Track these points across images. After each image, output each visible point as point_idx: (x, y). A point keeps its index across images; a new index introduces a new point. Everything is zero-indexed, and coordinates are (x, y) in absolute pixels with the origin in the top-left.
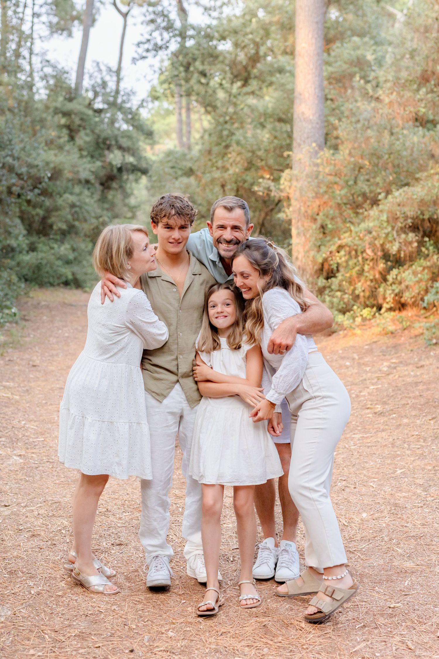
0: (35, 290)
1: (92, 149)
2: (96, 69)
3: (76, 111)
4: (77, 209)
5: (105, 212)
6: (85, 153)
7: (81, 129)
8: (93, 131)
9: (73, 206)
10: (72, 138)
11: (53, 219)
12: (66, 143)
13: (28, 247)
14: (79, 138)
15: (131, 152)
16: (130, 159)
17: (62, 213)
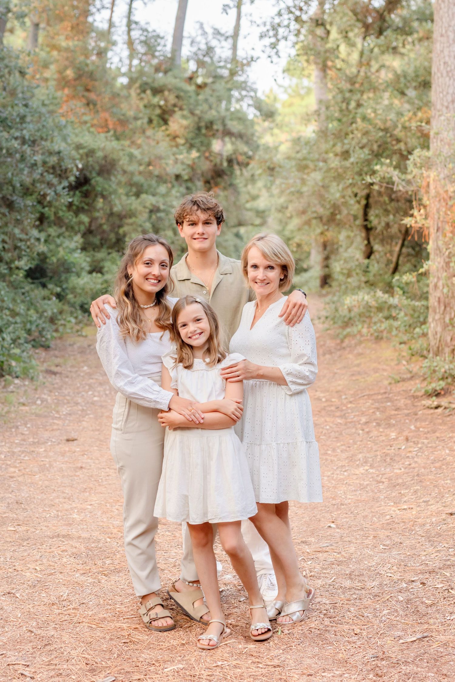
1: (191, 135)
2: (200, 32)
3: (170, 87)
4: (162, 215)
6: (181, 141)
7: (176, 109)
8: (192, 113)
9: (154, 210)
10: (166, 122)
11: (126, 229)
12: (146, 126)
13: (90, 266)
14: (174, 122)
15: (245, 139)
16: (244, 148)
17: (137, 220)
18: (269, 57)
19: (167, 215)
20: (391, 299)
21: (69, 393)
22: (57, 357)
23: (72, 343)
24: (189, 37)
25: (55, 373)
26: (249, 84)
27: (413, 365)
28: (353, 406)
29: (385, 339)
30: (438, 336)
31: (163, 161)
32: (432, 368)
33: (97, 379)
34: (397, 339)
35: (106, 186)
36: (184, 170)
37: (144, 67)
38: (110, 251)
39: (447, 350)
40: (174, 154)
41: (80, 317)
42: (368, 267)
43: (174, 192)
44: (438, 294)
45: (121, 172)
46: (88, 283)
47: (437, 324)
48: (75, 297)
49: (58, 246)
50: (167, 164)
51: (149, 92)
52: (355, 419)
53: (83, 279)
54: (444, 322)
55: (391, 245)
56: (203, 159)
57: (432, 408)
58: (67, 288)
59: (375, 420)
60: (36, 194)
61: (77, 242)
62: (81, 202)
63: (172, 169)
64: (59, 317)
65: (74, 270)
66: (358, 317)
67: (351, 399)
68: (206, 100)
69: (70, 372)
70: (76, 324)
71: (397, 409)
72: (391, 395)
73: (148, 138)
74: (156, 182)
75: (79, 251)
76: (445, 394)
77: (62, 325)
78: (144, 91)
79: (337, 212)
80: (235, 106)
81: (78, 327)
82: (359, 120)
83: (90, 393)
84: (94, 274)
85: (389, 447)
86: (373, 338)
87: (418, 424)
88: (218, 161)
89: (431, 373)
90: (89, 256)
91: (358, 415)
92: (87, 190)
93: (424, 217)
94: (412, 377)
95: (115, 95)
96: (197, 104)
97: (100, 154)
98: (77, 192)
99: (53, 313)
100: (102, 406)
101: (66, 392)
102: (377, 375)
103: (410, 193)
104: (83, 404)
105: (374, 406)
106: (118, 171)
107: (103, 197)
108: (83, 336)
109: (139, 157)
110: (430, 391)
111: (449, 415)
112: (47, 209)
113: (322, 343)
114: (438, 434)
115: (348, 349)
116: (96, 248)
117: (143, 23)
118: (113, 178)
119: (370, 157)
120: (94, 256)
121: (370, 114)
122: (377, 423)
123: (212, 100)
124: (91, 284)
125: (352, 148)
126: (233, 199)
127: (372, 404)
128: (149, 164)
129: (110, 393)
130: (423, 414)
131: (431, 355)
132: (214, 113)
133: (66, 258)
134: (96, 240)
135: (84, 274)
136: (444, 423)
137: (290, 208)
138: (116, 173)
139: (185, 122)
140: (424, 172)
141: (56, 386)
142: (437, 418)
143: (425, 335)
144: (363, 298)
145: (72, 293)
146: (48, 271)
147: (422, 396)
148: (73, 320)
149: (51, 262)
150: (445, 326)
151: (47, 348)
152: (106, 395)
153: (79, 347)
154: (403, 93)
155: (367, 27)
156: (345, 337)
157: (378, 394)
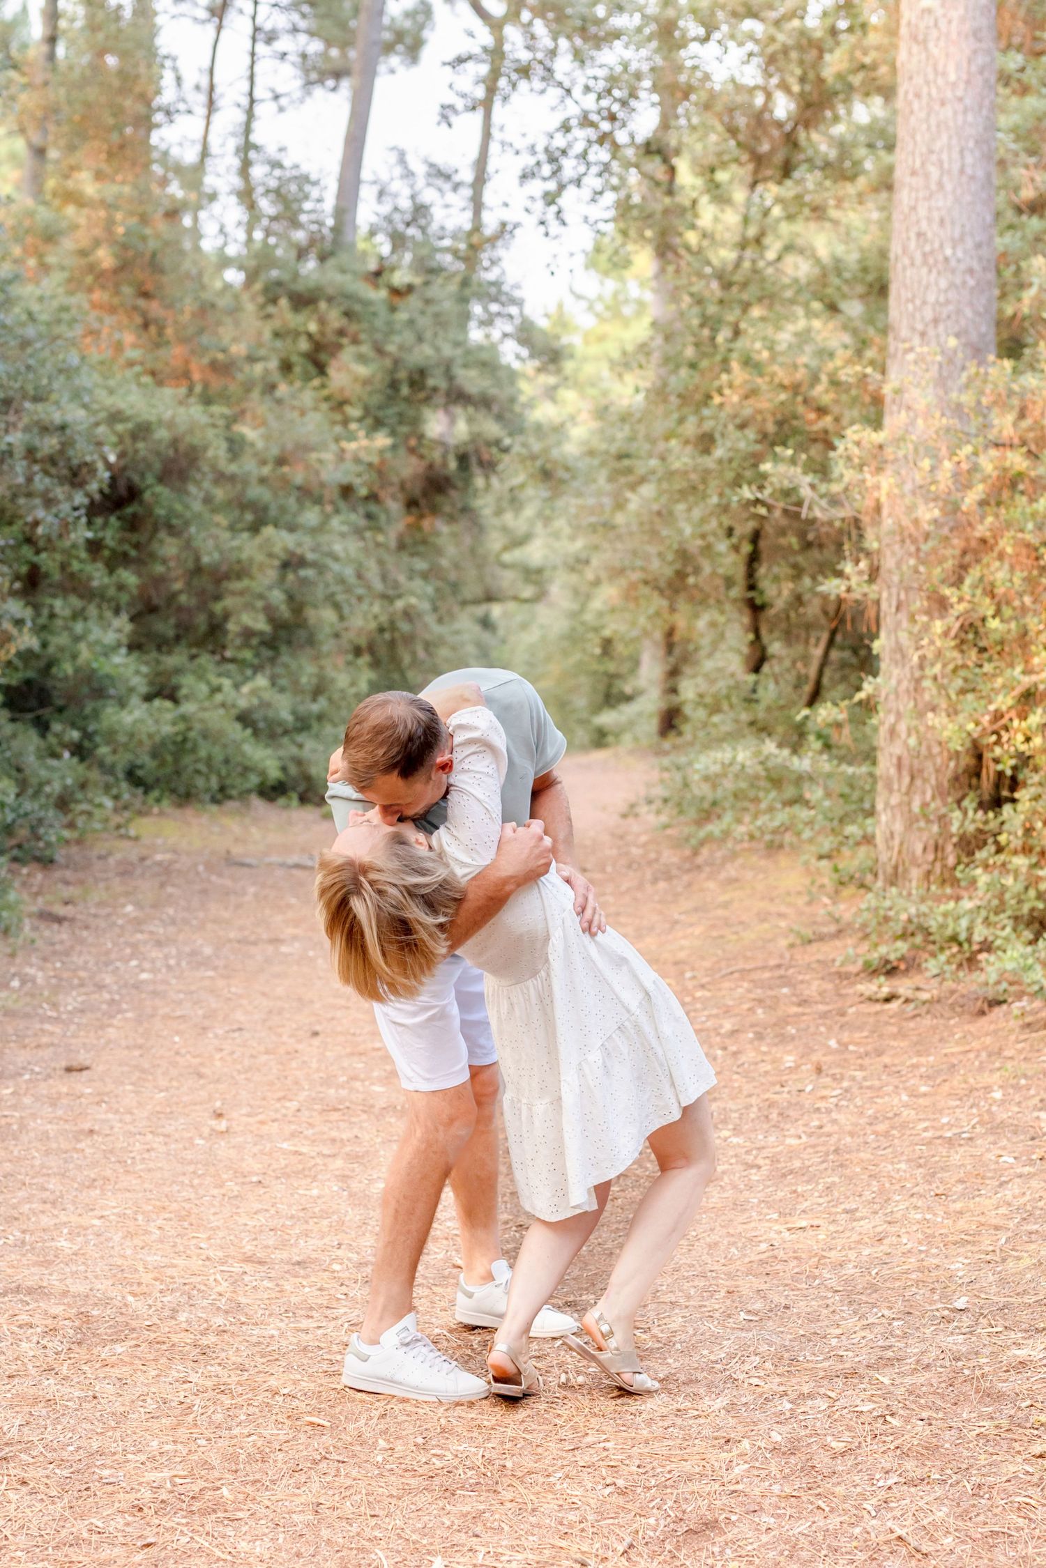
0: (161, 814)
1: (376, 400)
2: (398, 171)
3: (330, 291)
4: (309, 573)
5: (418, 584)
6: (354, 412)
7: (345, 341)
8: (380, 351)
9: (291, 563)
10: (321, 369)
11: (229, 602)
12: (276, 376)
13: (151, 683)
14: (339, 370)
15: (495, 409)
16: (492, 428)
17: (253, 584)
18: (542, 223)
19: (321, 573)
20: (795, 760)
21: (86, 962)
22: (67, 883)
23: (103, 852)
24: (375, 182)
25: (59, 920)
26: (505, 288)
27: (842, 907)
28: (708, 994)
29: (787, 849)
30: (896, 842)
31: (314, 456)
32: (882, 912)
33: (151, 933)
34: (813, 848)
35: (178, 507)
36: (359, 475)
37: (276, 246)
38: (194, 651)
39: (915, 873)
40: (337, 440)
41: (126, 796)
42: (754, 691)
43: (335, 522)
44: (897, 749)
45: (210, 476)
46: (141, 721)
47: (894, 816)
48: (114, 752)
49: (77, 639)
50: (320, 461)
51: (284, 302)
52: (709, 1024)
53: (131, 712)
54: (910, 811)
55: (807, 642)
56: (402, 451)
57: (877, 1001)
58: (95, 732)
59: (752, 1026)
60: (20, 522)
61: (119, 631)
62: (122, 541)
63: (333, 474)
64: (79, 796)
65: (112, 692)
66: (731, 799)
67: (705, 980)
68: (411, 322)
69: (95, 916)
70: (116, 810)
71: (803, 1002)
72: (791, 971)
73: (279, 402)
74: (298, 500)
75: (123, 651)
76: (907, 970)
77: (83, 812)
78: (274, 301)
79: (689, 569)
80: (476, 335)
81: (117, 819)
82: (735, 365)
83: (134, 963)
84: (157, 703)
85: (778, 1088)
86: (762, 846)
87: (845, 1037)
88: (437, 455)
89: (879, 924)
90: (147, 663)
91: (716, 1016)
92: (134, 515)
93: (866, 577)
94: (840, 931)
95: (205, 308)
96: (390, 331)
97: (162, 434)
98: (113, 519)
99: (65, 787)
100: (155, 993)
101: (80, 961)
102: (766, 926)
103: (837, 524)
104: (115, 988)
105: (752, 996)
106: (204, 474)
107: (172, 530)
108: (129, 838)
109: (260, 445)
110: (876, 963)
111: (915, 1016)
112: (44, 555)
113: (653, 856)
114: (886, 1059)
115: (707, 869)
116: (163, 645)
117: (271, 150)
118: (192, 489)
119: (758, 447)
120: (158, 662)
121: (759, 352)
122: (756, 1033)
123: (424, 322)
124: (150, 722)
125: (720, 428)
126: (468, 540)
127: (749, 991)
128: (281, 461)
129: (178, 964)
130: (858, 1014)
131: (880, 884)
132: (427, 350)
133: (95, 665)
134: (165, 627)
135: (135, 700)
136: (901, 1034)
137: (595, 562)
138: (198, 476)
139: (363, 370)
140: (868, 476)
141: (58, 947)
142: (887, 1023)
143: (868, 839)
144: (734, 758)
145: (108, 743)
146: (55, 693)
147: (857, 974)
148: (109, 803)
149: (61, 675)
150: (911, 821)
151: (46, 862)
152: (169, 967)
153: (119, 863)
154: (833, 308)
155: (759, 160)
156: (702, 843)
157: (764, 968)
